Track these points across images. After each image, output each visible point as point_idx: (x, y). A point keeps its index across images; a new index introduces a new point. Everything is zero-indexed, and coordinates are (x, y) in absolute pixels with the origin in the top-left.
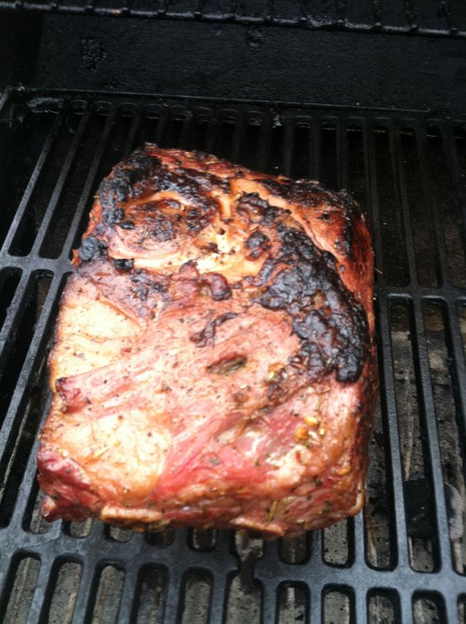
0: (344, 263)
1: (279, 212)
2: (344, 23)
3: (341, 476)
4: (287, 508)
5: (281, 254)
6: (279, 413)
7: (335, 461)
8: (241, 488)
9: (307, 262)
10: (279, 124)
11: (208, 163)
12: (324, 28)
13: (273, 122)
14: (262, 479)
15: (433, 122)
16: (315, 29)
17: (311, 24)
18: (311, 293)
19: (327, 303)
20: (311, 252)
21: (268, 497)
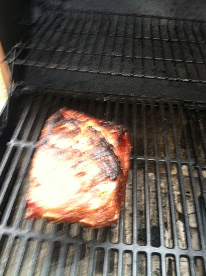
0: (116, 148)
1: (97, 132)
2: (122, 74)
3: (110, 207)
4: (95, 217)
5: (97, 145)
6: (93, 189)
7: (108, 204)
8: (81, 210)
9: (104, 147)
10: (105, 100)
11: (78, 116)
12: (116, 75)
13: (103, 100)
14: (87, 207)
15: (157, 101)
16: (113, 75)
17: (111, 74)
18: (104, 156)
19: (108, 159)
20: (105, 144)
21: (89, 213)
